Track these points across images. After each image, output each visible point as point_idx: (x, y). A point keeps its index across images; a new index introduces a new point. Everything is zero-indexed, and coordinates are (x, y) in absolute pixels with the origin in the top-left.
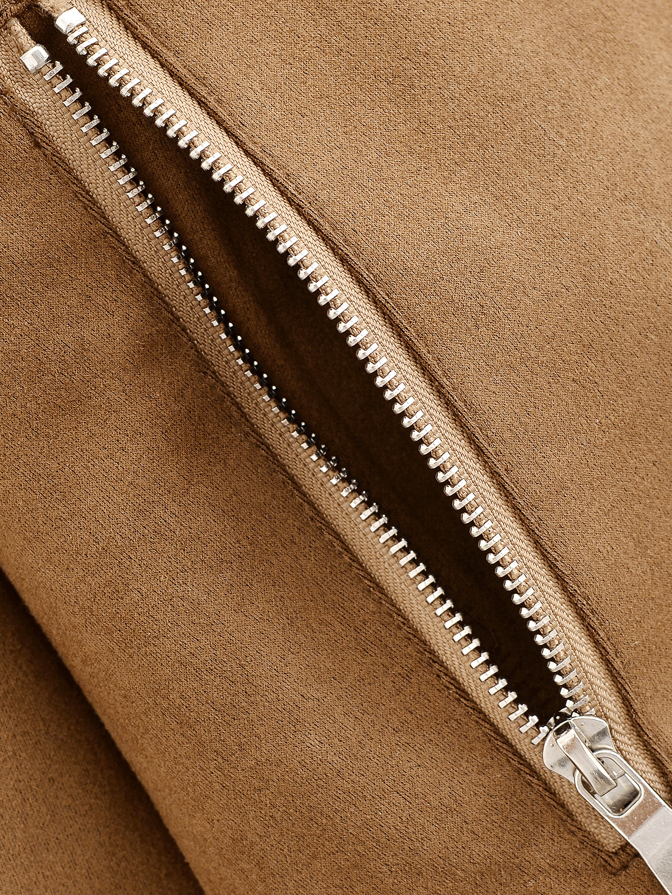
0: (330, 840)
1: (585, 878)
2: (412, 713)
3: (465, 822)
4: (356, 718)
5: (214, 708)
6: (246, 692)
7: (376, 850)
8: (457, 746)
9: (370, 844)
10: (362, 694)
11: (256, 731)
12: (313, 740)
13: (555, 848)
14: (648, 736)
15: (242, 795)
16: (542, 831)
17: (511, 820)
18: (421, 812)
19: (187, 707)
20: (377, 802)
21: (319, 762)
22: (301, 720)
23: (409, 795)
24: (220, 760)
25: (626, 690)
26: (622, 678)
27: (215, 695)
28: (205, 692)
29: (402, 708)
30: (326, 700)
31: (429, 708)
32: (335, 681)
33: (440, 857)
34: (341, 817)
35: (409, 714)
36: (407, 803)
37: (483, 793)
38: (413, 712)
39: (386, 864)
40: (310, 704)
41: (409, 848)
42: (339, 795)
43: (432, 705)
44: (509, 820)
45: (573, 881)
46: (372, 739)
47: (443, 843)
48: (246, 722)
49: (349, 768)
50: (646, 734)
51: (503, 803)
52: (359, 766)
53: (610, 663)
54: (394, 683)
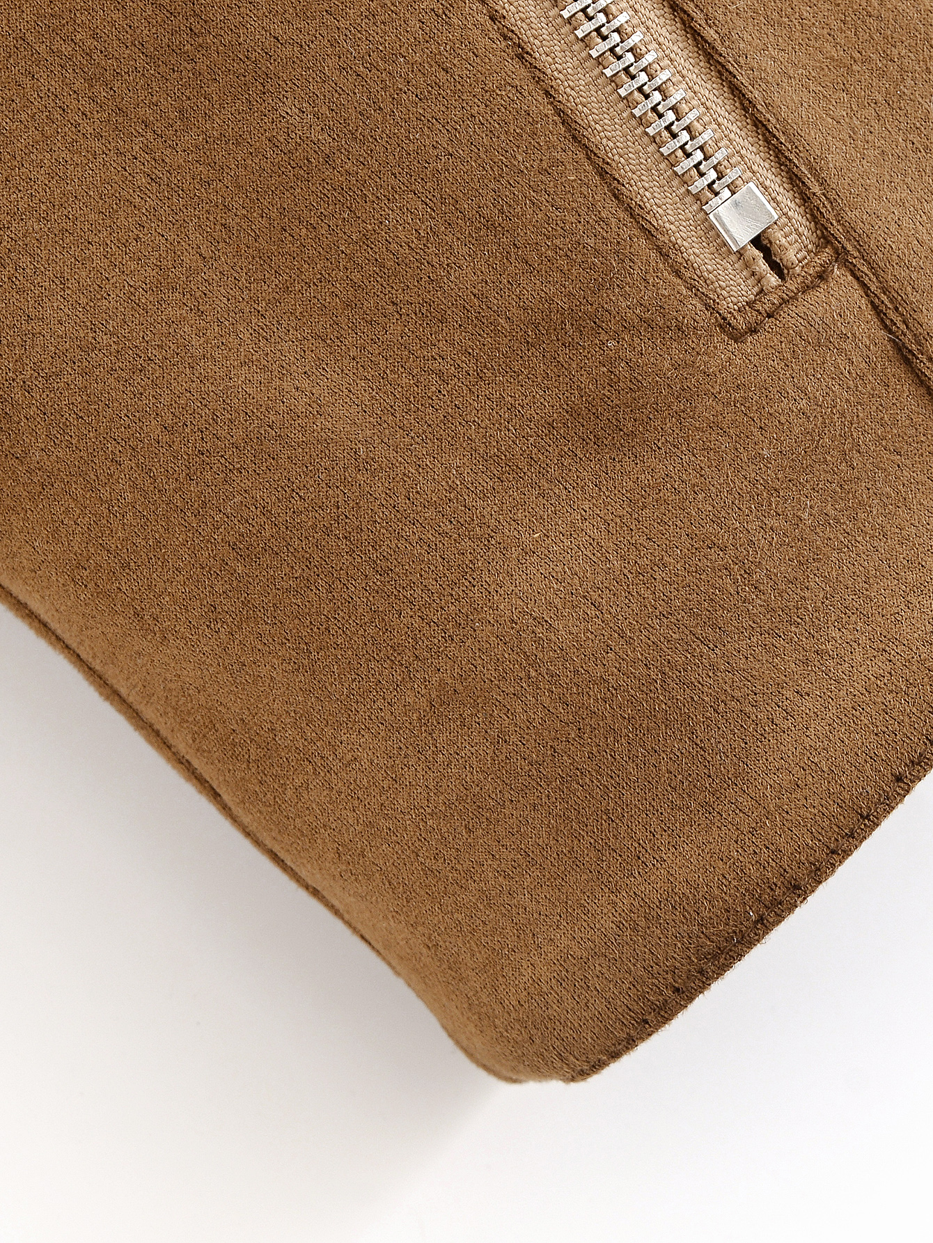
0: (311, 261)
1: (693, 342)
2: (447, 72)
3: (514, 244)
4: (359, 75)
5: (143, 53)
6: (191, 30)
7: (379, 279)
8: (512, 127)
9: (371, 269)
10: (371, 39)
11: (206, 89)
12: (289, 108)
13: (650, 293)
14: (778, 139)
15: (181, 192)
16: (630, 267)
17: (584, 247)
18: (450, 224)
19: (102, 52)
20: (383, 205)
21: (298, 140)
22: (272, 76)
23: (432, 198)
24: (149, 135)
25: (730, 73)
26: (721, 55)
27: (146, 32)
28: (130, 27)
29: (433, 63)
30: (311, 46)
31: (474, 64)
32: (328, 17)
33: (475, 296)
34: (329, 226)
35: (443, 73)
36: (429, 210)
37: (545, 202)
38: (449, 70)
39: (393, 302)
40: (288, 51)
41: (429, 277)
42: (326, 192)
43: (479, 61)
44: (581, 246)
45: (675, 344)
46: (380, 109)
47: (479, 273)
48: (191, 75)
49: (343, 151)
50: (774, 136)
51: (574, 220)
52: (358, 149)
53: (699, 34)
54: (423, 23)
